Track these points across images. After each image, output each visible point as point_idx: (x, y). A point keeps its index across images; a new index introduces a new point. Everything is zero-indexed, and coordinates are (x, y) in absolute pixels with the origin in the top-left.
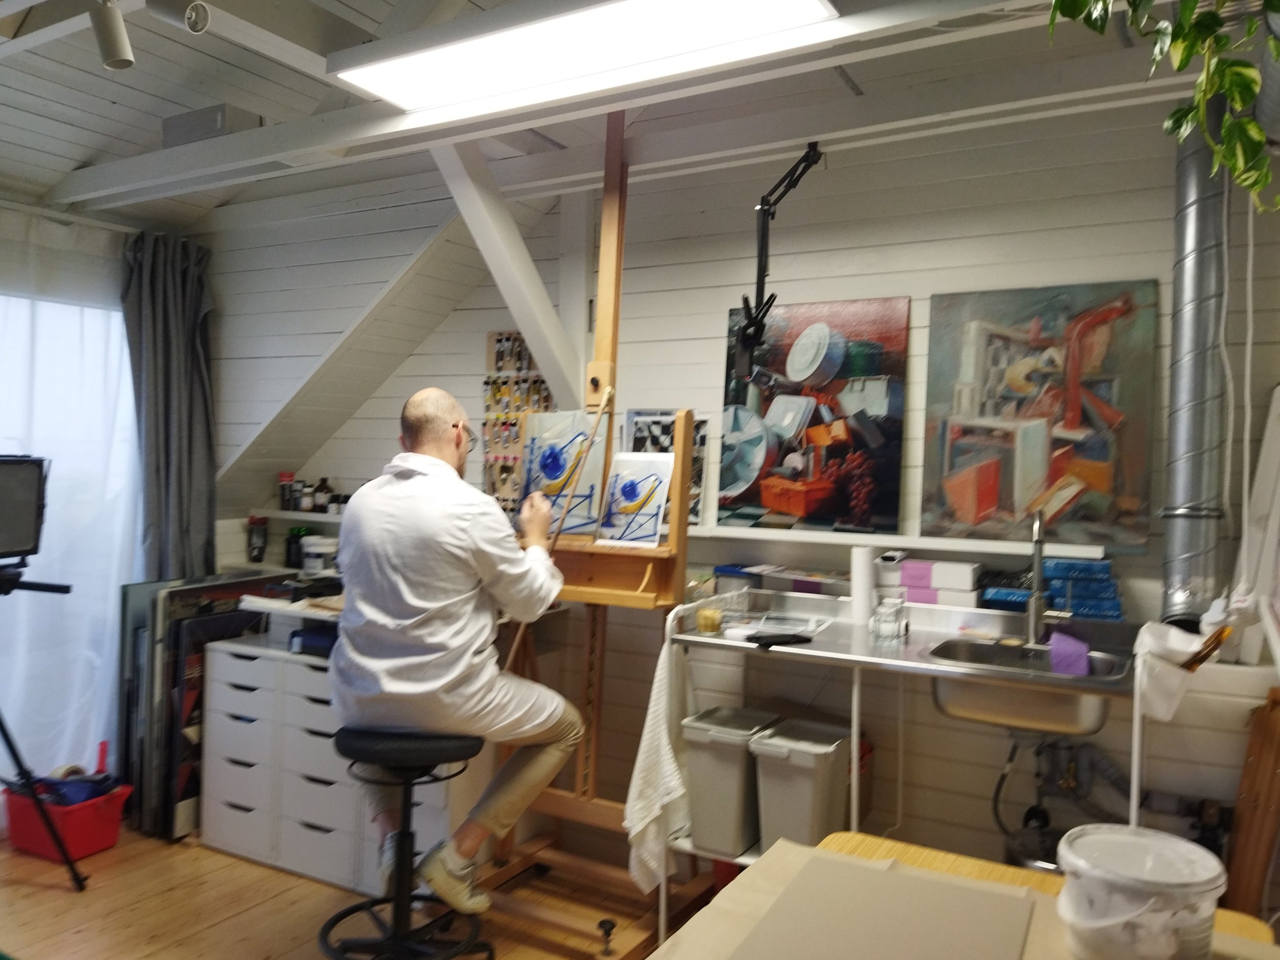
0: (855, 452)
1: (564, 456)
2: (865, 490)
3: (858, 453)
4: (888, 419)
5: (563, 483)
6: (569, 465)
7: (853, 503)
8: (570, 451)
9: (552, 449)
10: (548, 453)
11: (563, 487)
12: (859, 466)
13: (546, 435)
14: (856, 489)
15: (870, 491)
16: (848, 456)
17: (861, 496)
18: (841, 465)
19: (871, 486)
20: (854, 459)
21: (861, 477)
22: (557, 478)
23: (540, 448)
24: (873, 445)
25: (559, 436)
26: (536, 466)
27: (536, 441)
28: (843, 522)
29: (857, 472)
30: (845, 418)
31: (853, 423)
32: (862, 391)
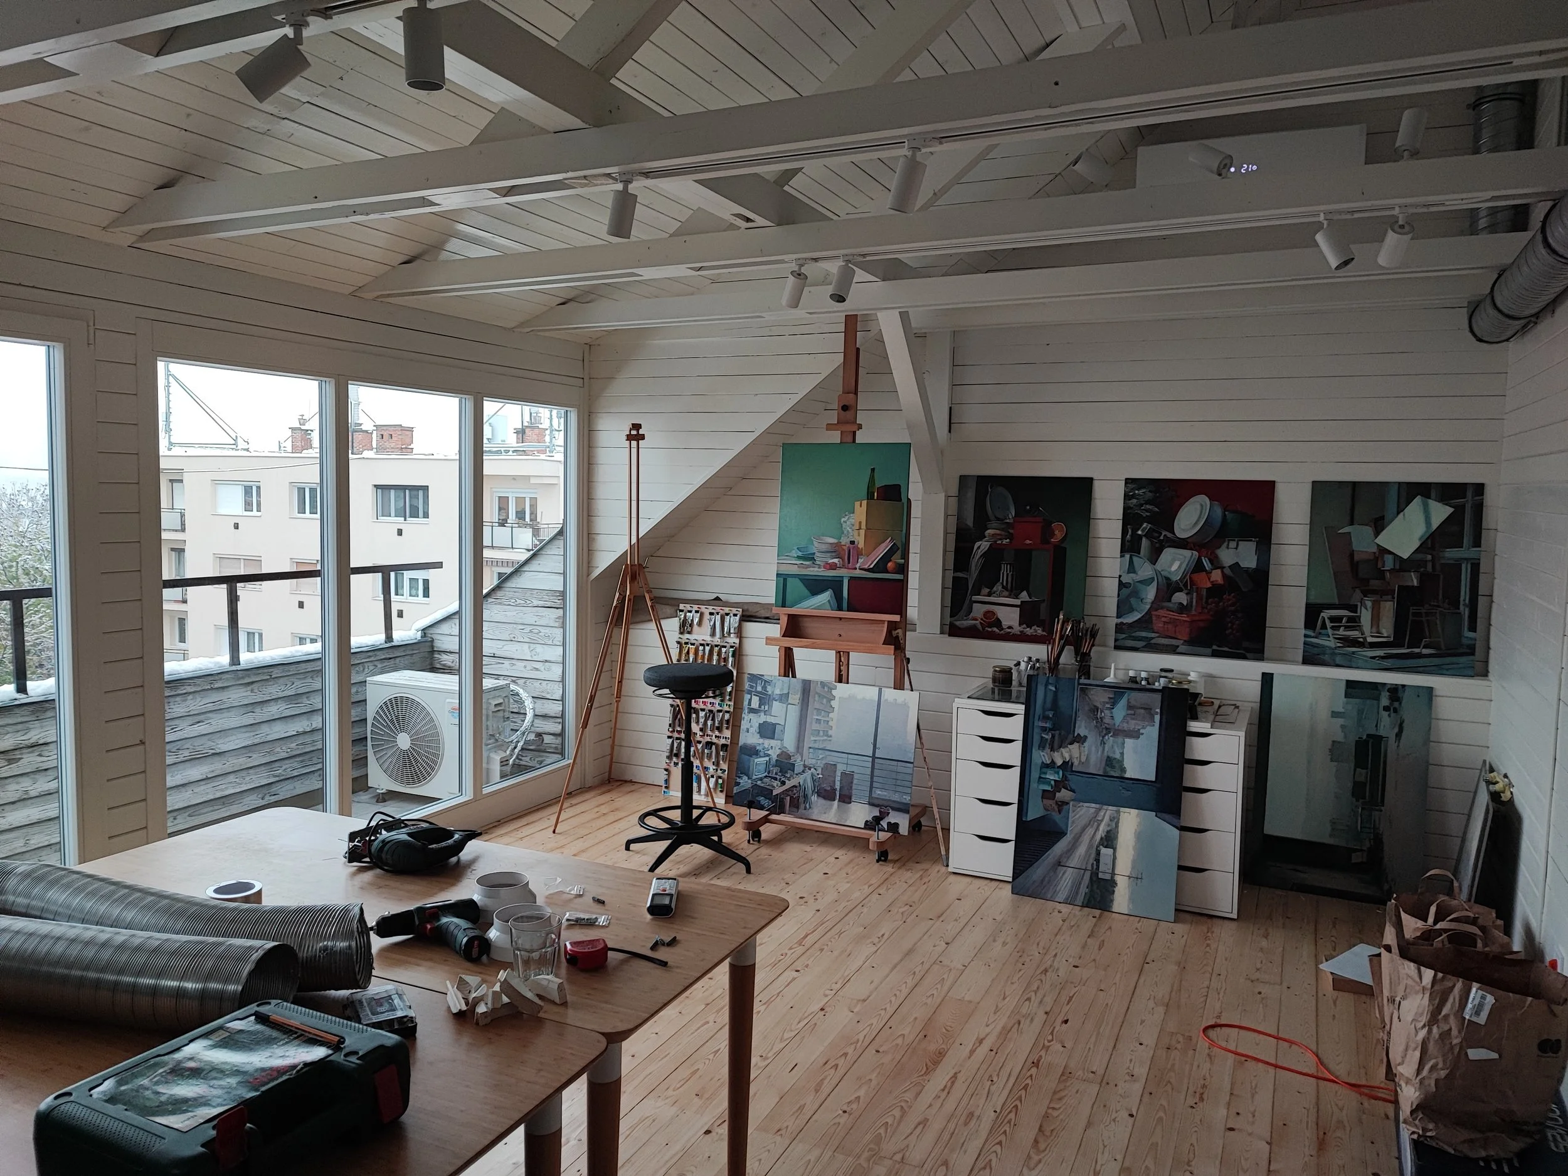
0: (1230, 593)
2: (1237, 622)
4: (1255, 570)
12: (1233, 605)
14: (1230, 621)
16: (1224, 596)
17: (1235, 626)
18: (1218, 603)
19: (1242, 620)
20: (1229, 598)
21: (1234, 612)
24: (1244, 589)
29: (1232, 609)
30: (1222, 568)
31: (1228, 571)
32: (1236, 548)
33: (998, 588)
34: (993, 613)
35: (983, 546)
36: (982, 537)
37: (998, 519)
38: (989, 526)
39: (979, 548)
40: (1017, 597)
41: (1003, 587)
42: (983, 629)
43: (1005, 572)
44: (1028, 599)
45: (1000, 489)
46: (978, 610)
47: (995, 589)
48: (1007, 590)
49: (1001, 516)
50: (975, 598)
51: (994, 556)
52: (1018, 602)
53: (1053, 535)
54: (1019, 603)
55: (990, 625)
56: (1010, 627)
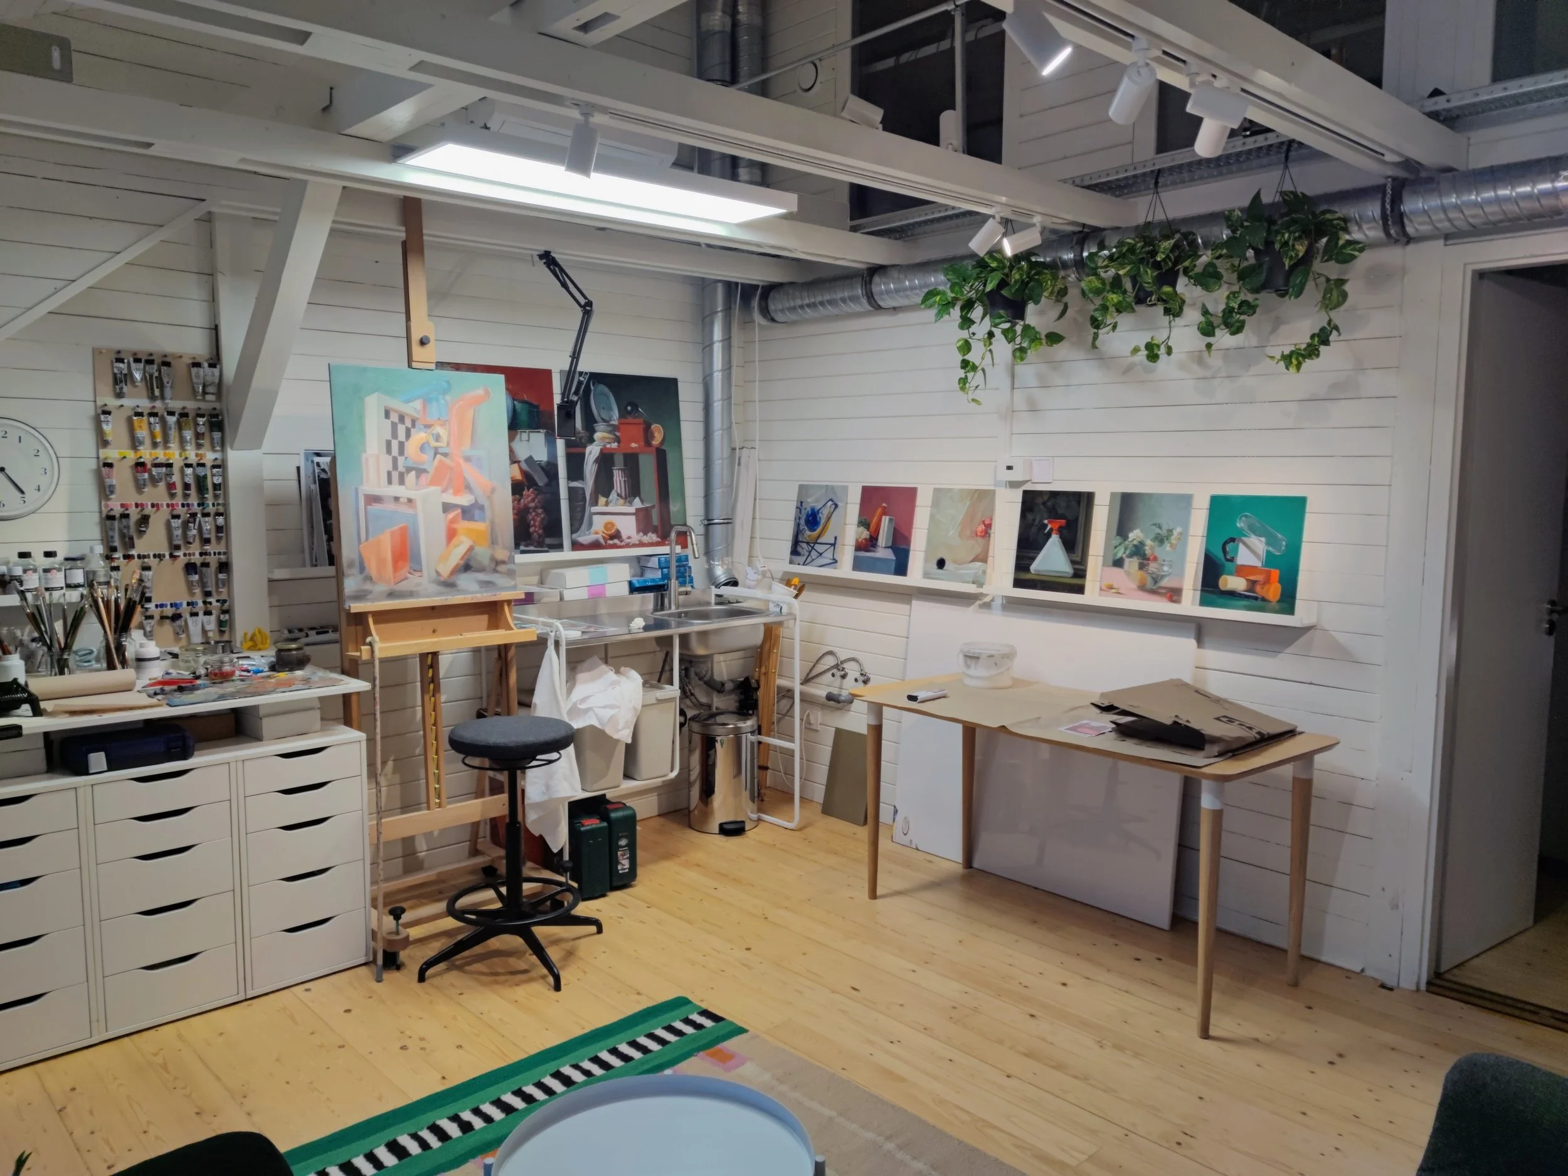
0: (528, 490)
1: (820, 515)
2: (538, 519)
3: (531, 490)
4: (548, 463)
5: (817, 535)
6: (823, 522)
7: (532, 530)
8: (824, 512)
9: (813, 509)
10: (810, 513)
11: (819, 536)
12: (533, 500)
13: (809, 500)
14: (533, 519)
15: (543, 519)
16: (524, 493)
17: (537, 524)
18: (519, 501)
19: (542, 516)
20: (528, 494)
21: (536, 508)
22: (815, 531)
23: (805, 509)
24: (541, 484)
25: (817, 501)
26: (802, 522)
27: (803, 504)
28: (526, 546)
29: (532, 505)
30: (518, 462)
31: (524, 466)
32: (528, 441)
33: (613, 495)
34: (612, 524)
35: (592, 452)
36: (591, 440)
37: (604, 420)
38: (597, 428)
39: (591, 452)
40: (631, 503)
41: (618, 495)
42: (606, 543)
43: (618, 478)
44: (641, 506)
45: (603, 388)
46: (599, 523)
47: (611, 497)
48: (621, 497)
49: (606, 418)
50: (594, 509)
51: (605, 460)
52: (632, 510)
53: (653, 437)
54: (634, 511)
55: (612, 537)
56: (629, 538)
